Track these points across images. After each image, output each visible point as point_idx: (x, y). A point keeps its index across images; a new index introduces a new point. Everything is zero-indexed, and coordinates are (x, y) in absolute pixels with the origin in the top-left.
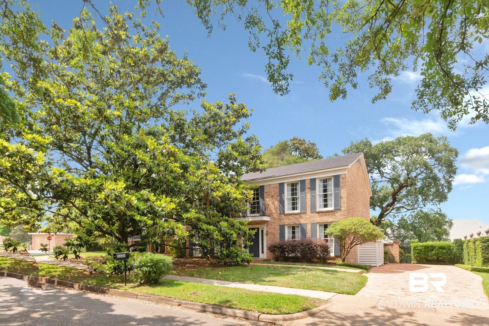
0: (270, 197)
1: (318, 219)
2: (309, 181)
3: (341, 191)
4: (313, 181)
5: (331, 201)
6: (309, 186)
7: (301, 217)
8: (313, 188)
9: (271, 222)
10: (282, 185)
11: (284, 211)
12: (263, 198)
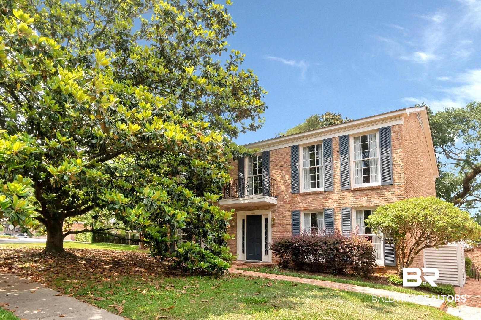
0: (278, 169)
1: (353, 201)
2: (338, 140)
3: (393, 153)
4: (344, 140)
5: (376, 171)
6: (338, 149)
7: (325, 198)
8: (344, 151)
9: (279, 205)
10: (295, 150)
11: (298, 189)
12: (268, 171)
